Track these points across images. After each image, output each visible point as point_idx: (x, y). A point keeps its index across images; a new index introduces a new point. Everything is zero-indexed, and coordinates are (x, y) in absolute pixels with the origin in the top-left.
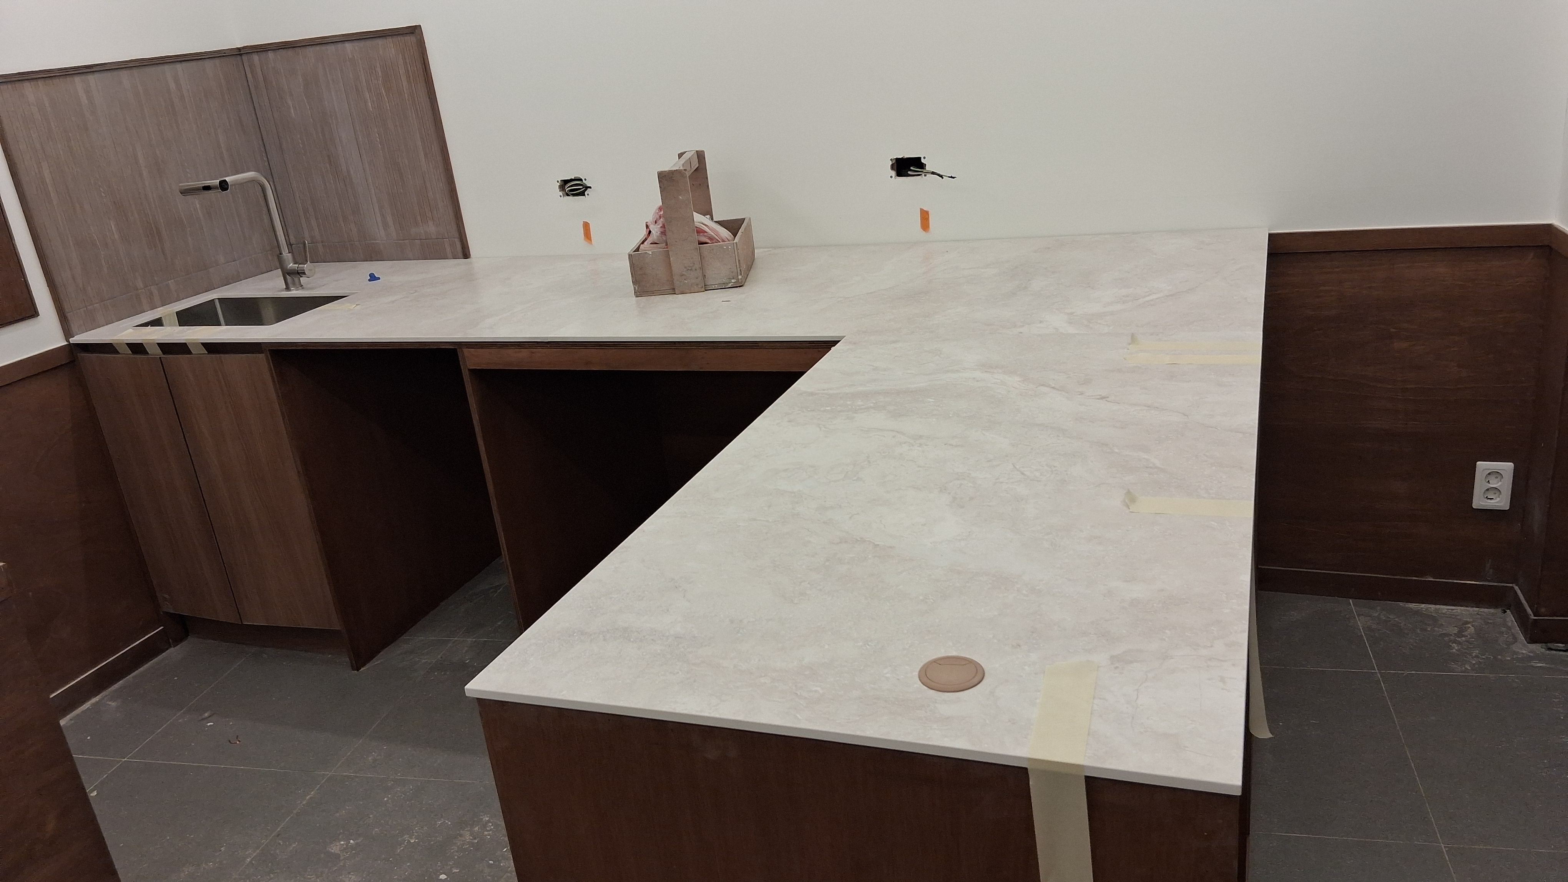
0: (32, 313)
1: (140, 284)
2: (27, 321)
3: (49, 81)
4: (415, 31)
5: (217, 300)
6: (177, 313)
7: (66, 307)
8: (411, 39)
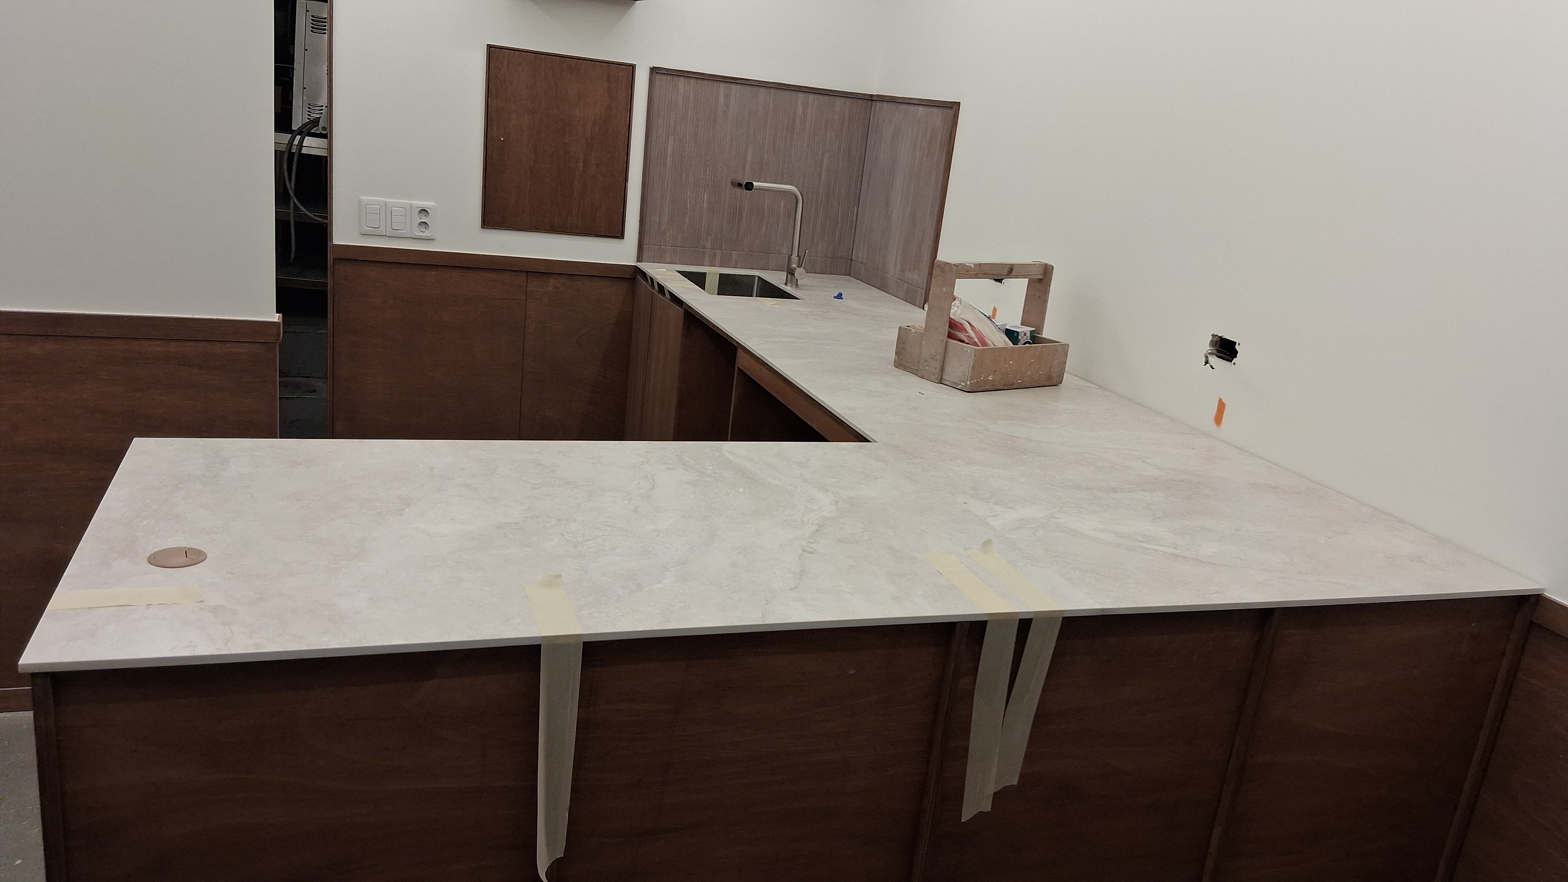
0: (620, 235)
1: (709, 245)
2: (612, 239)
3: (700, 81)
4: (953, 108)
5: (757, 277)
6: (720, 274)
7: (646, 241)
8: (950, 112)
